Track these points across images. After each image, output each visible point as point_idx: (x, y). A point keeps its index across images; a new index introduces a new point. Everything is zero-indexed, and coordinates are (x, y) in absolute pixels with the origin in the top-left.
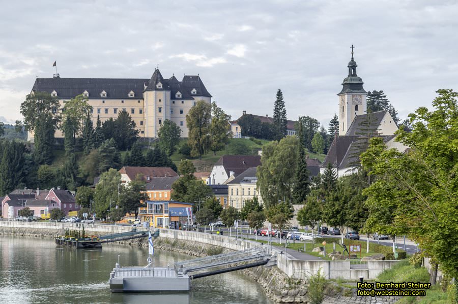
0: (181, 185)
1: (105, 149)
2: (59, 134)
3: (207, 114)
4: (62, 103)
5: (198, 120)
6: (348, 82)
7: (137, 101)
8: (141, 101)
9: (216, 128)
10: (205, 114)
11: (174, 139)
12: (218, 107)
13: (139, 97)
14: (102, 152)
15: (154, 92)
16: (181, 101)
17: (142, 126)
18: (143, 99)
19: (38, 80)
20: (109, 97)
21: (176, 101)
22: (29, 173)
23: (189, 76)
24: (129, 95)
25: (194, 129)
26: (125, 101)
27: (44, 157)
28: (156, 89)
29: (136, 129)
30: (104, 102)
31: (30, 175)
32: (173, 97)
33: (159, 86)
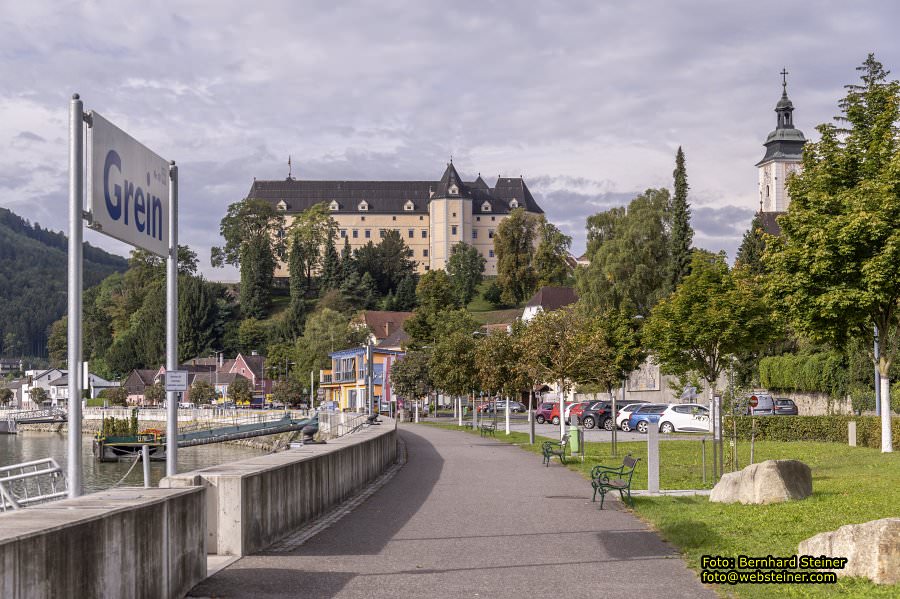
0: (420, 322)
1: (350, 289)
2: (283, 270)
3: (529, 232)
4: (289, 220)
5: (513, 242)
6: (778, 138)
7: (418, 217)
8: (425, 217)
9: (545, 258)
10: (525, 230)
11: (474, 275)
12: (549, 222)
13: (421, 210)
14: (344, 293)
15: (445, 200)
16: (490, 217)
17: (426, 258)
18: (428, 214)
19: (256, 184)
20: (372, 210)
21: (482, 217)
22: (224, 332)
23: (506, 180)
24: (406, 208)
25: (506, 257)
26: (397, 217)
27: (255, 306)
28: (449, 197)
29: (411, 259)
30: (363, 219)
31: (226, 335)
32: (477, 211)
33: (453, 191)
